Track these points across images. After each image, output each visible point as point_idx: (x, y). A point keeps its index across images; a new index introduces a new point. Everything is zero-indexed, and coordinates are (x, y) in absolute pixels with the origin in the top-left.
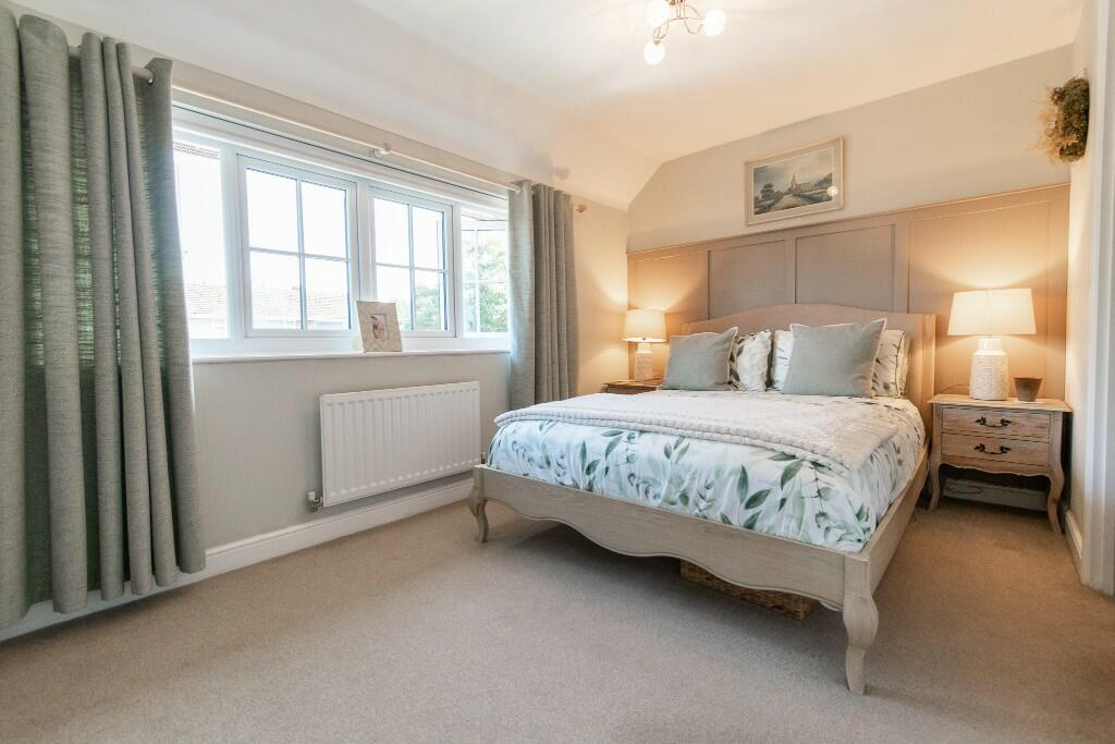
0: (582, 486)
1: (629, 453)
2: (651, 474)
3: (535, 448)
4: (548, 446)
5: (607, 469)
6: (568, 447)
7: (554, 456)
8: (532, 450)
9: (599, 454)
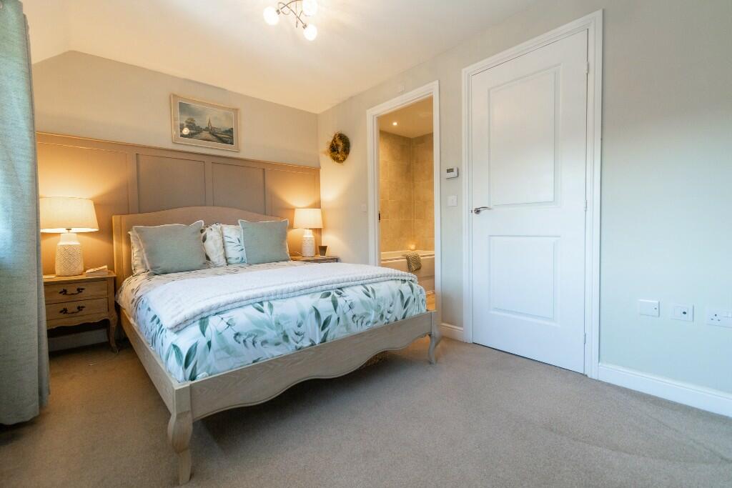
0: (317, 341)
1: (349, 303)
2: (364, 311)
3: (267, 329)
4: (282, 323)
5: (339, 319)
6: (303, 316)
7: (290, 327)
8: (263, 333)
9: (329, 311)
